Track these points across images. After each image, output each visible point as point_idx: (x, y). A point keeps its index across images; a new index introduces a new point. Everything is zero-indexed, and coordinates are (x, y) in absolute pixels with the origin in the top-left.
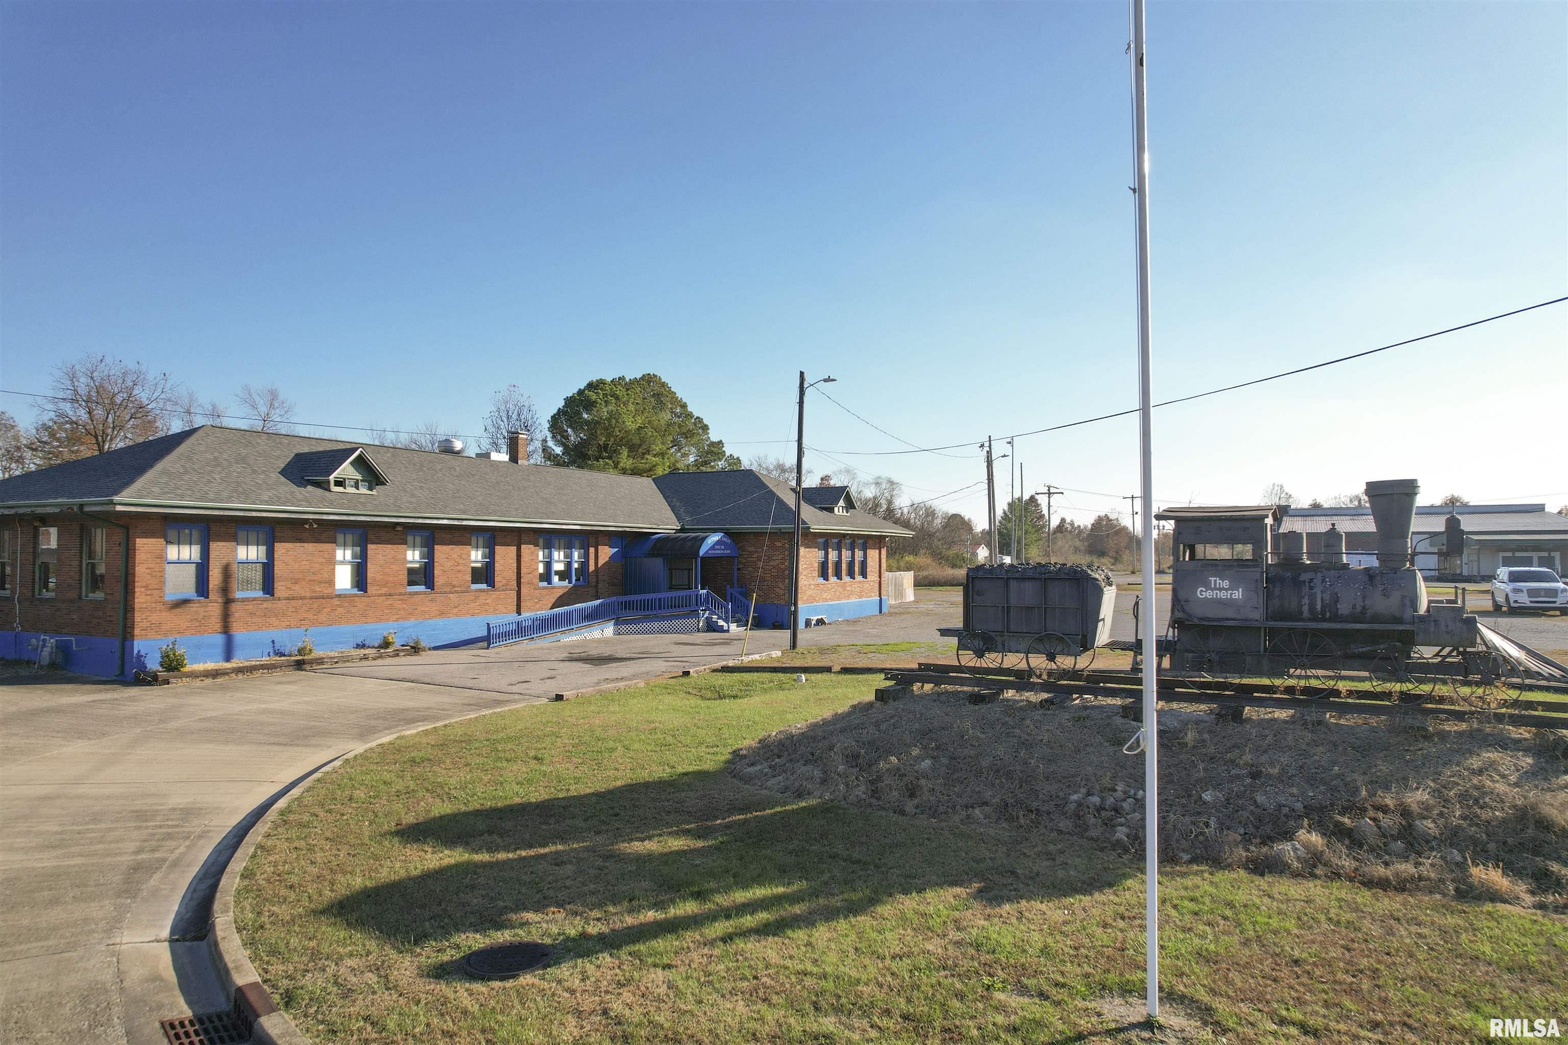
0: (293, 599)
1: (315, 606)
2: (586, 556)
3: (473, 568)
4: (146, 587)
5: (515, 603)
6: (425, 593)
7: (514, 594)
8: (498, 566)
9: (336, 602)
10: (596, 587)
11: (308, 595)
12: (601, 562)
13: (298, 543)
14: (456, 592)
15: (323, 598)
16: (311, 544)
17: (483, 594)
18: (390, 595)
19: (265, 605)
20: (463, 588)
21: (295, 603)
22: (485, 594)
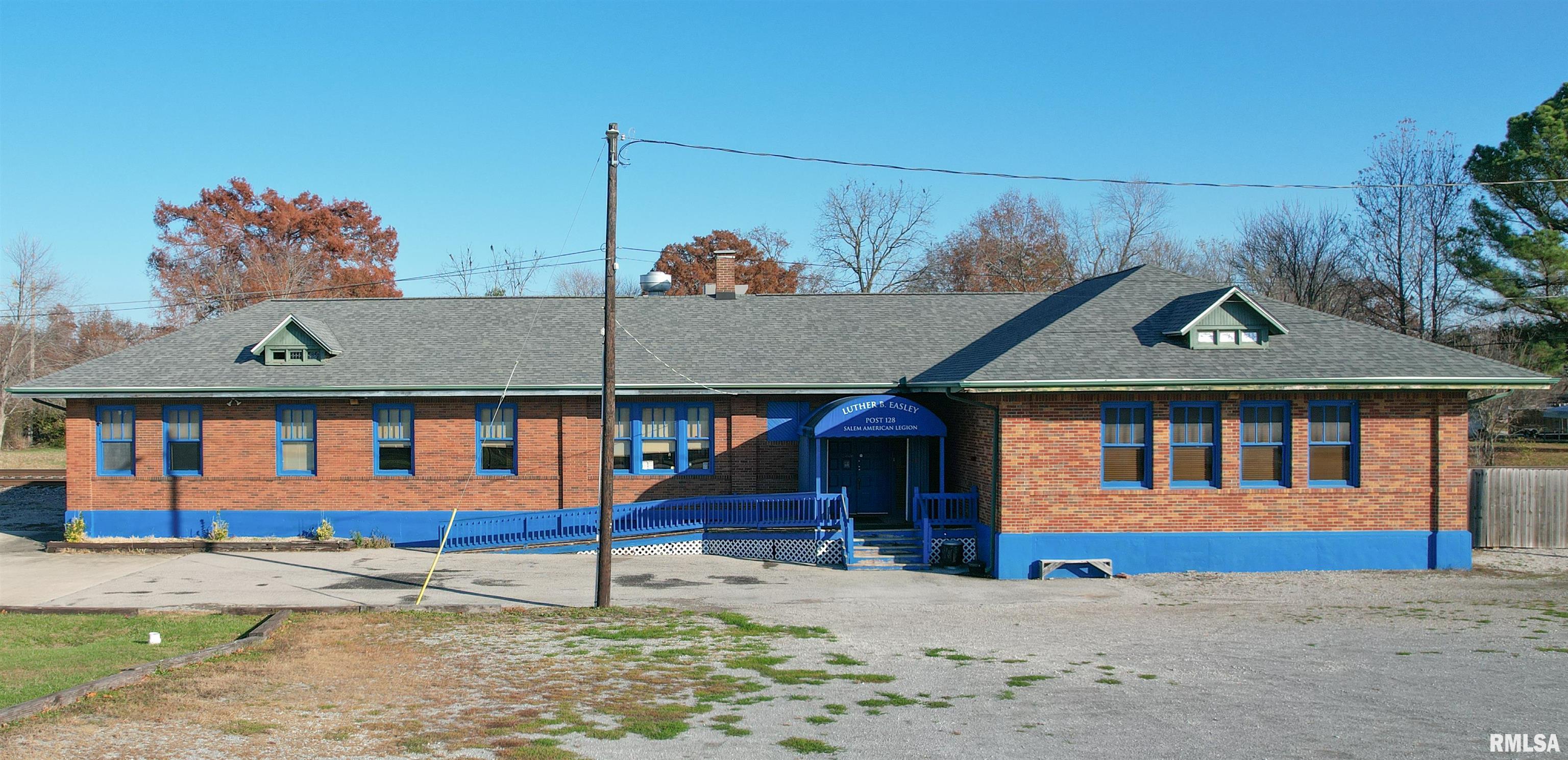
0: (225, 480)
1: (250, 489)
2: (710, 431)
3: (486, 449)
4: (76, 464)
5: (556, 497)
6: (400, 479)
7: (554, 485)
8: (523, 448)
9: (276, 484)
10: (729, 479)
11: (242, 475)
12: (736, 443)
13: (229, 422)
14: (447, 479)
15: (259, 479)
16: (244, 422)
17: (496, 483)
18: (348, 479)
19: (194, 485)
20: (461, 474)
21: (227, 484)
22: (500, 483)
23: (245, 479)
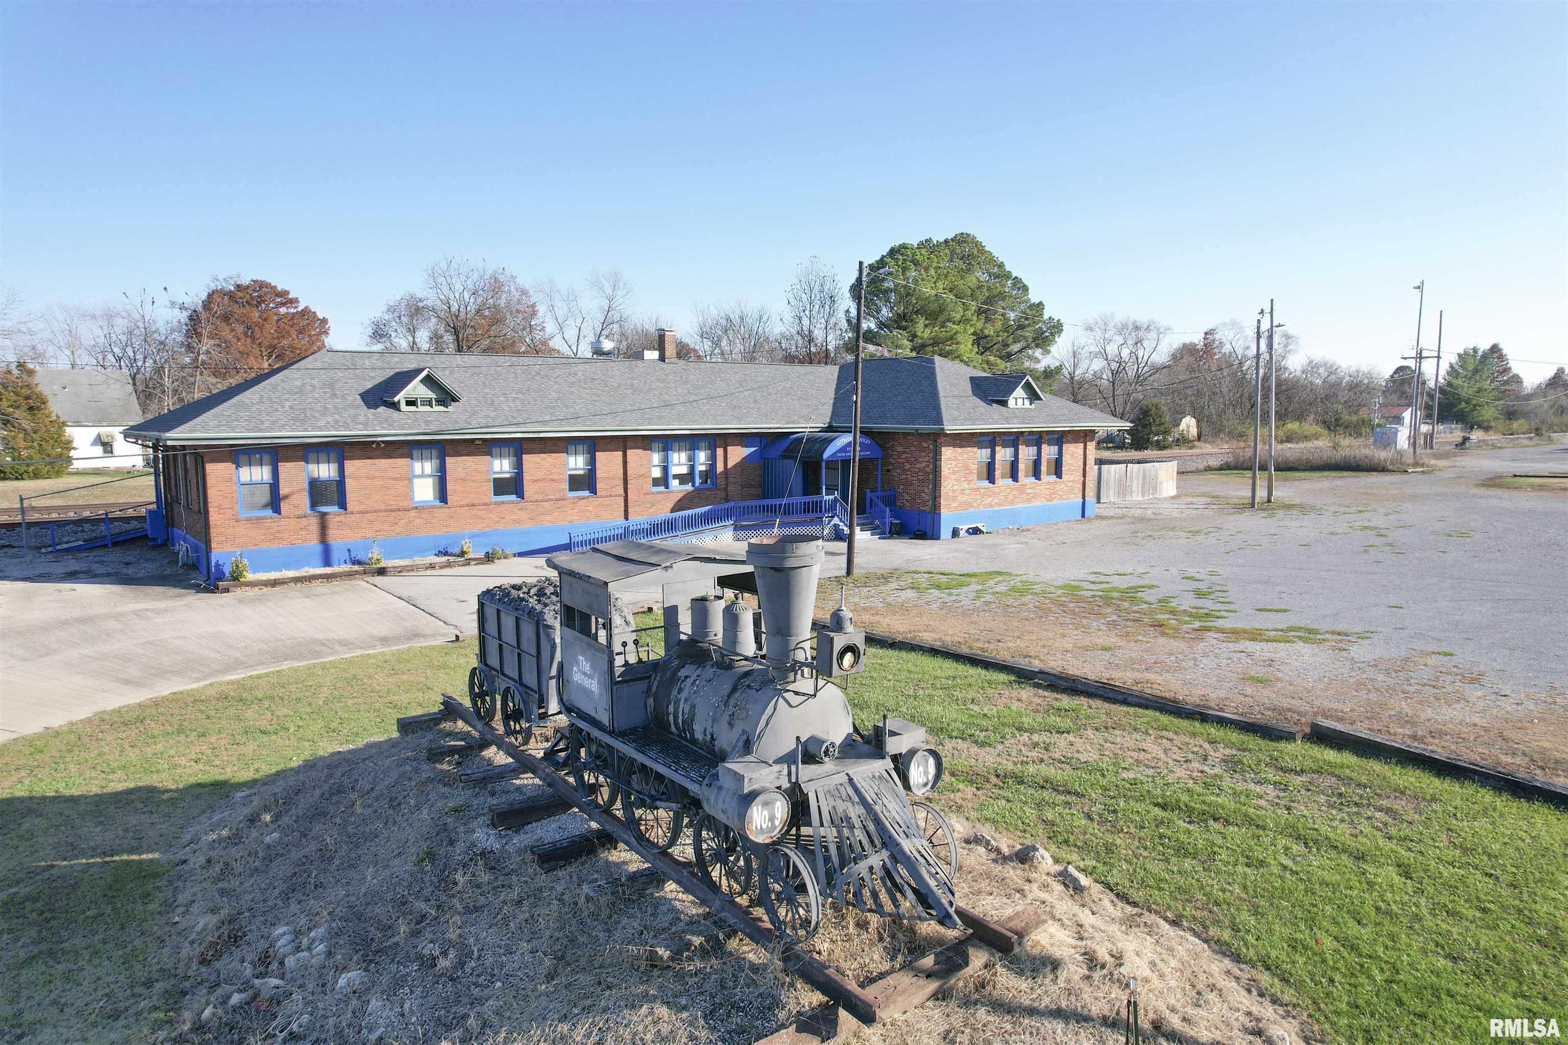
0: (367, 512)
1: (391, 519)
2: (713, 457)
3: (570, 476)
4: (219, 507)
5: (623, 509)
6: (513, 502)
7: (621, 501)
8: (599, 474)
9: (413, 513)
10: (726, 489)
11: (383, 508)
12: (730, 464)
13: (369, 461)
14: (549, 500)
15: (399, 510)
16: (383, 461)
17: (582, 501)
18: (473, 505)
19: (338, 519)
20: (558, 496)
21: (369, 516)
22: (585, 501)
23: (386, 511)
